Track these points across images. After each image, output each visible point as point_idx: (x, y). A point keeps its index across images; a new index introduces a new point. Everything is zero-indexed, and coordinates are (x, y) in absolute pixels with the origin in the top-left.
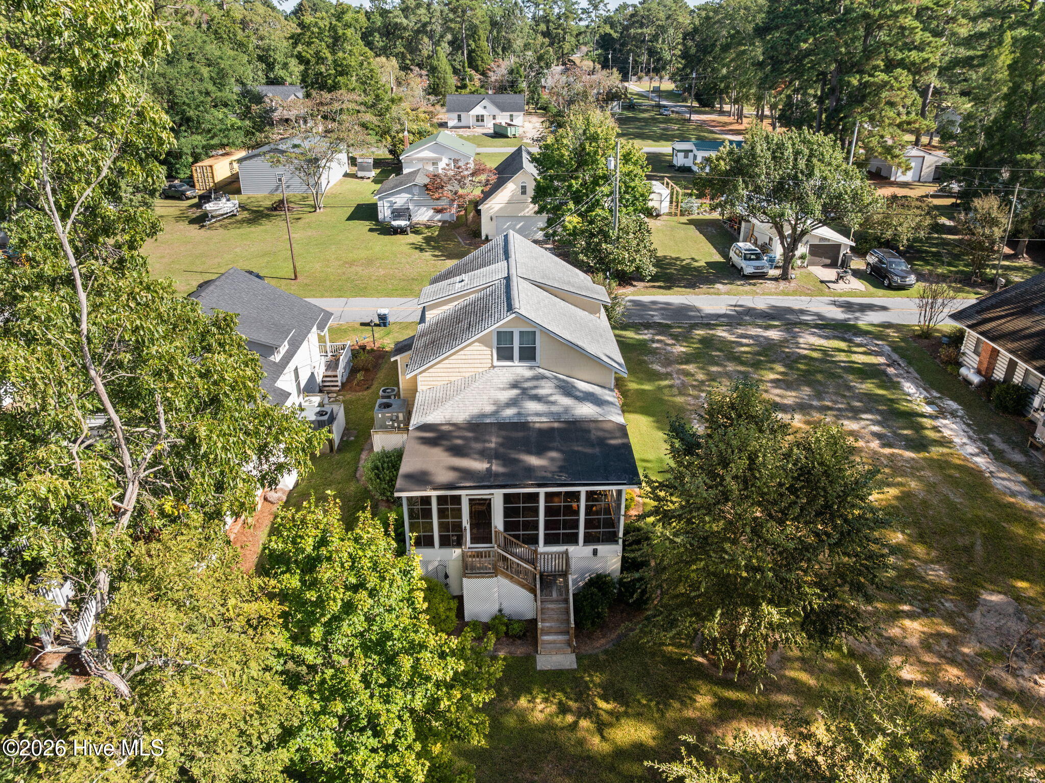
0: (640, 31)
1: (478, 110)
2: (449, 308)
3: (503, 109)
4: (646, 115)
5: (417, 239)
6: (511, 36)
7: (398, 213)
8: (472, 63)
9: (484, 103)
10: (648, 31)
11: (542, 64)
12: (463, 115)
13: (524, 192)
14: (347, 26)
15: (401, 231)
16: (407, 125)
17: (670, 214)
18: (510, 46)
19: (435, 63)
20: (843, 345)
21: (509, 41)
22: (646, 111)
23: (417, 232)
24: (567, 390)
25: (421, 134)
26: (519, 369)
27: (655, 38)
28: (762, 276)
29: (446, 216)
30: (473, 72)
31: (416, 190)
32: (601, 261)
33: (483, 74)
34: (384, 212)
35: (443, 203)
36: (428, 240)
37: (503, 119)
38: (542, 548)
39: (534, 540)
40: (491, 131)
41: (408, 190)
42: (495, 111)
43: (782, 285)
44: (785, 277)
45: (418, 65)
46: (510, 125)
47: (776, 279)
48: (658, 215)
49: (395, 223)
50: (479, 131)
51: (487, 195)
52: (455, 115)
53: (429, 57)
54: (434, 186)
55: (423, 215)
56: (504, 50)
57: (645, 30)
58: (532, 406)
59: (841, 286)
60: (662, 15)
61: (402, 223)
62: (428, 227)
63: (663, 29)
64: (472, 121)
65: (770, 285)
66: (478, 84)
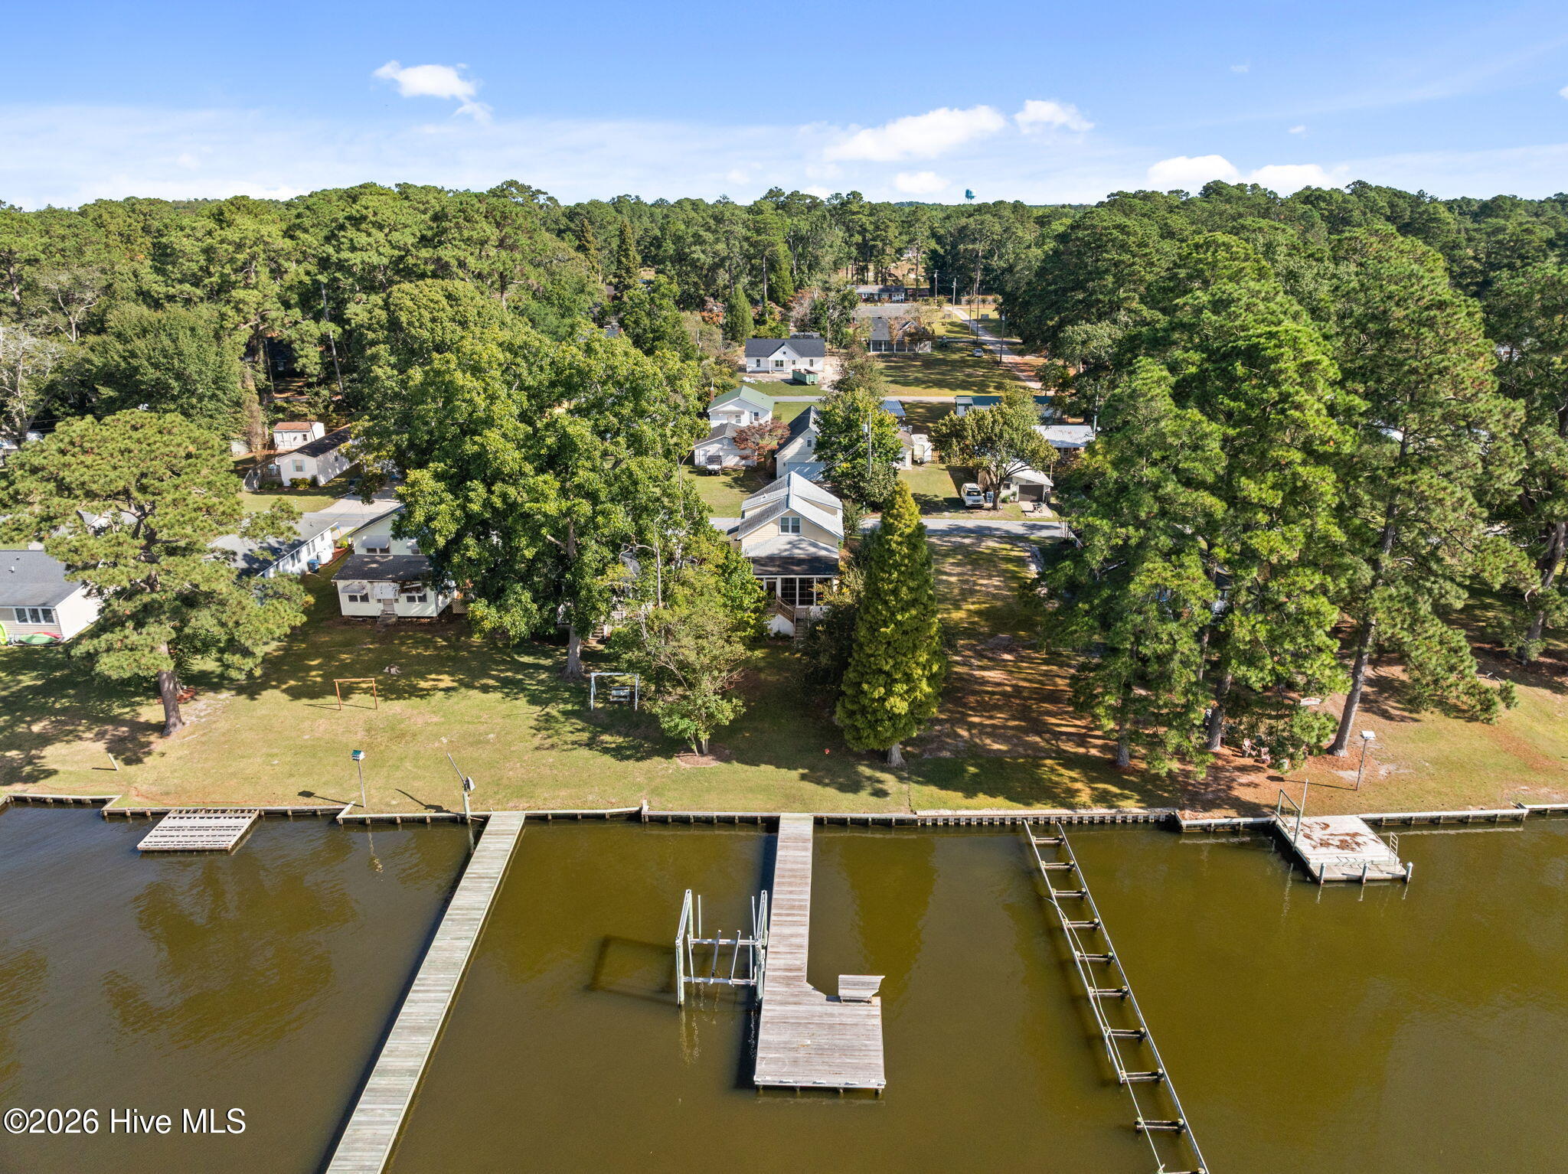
0: (970, 247)
1: (778, 356)
2: (758, 510)
3: (802, 354)
4: (956, 357)
5: (728, 479)
6: (819, 253)
7: (712, 459)
8: (773, 295)
9: (783, 349)
10: (980, 247)
11: (846, 304)
12: (762, 359)
13: (809, 445)
14: (664, 296)
15: (714, 473)
16: (713, 380)
17: (933, 462)
18: (818, 264)
19: (734, 301)
20: (1008, 547)
21: (816, 258)
22: (960, 350)
23: (726, 474)
24: (815, 546)
25: (725, 388)
26: (791, 536)
27: (989, 254)
28: (980, 507)
29: (749, 462)
30: (773, 305)
31: (725, 442)
32: (862, 495)
33: (785, 306)
34: (700, 458)
35: (747, 452)
36: (735, 480)
37: (802, 364)
38: (798, 606)
39: (793, 602)
40: (790, 377)
41: (719, 442)
42: (795, 356)
43: (992, 513)
44: (995, 508)
45: (712, 295)
46: (809, 372)
47: (989, 509)
48: (922, 463)
49: (710, 467)
50: (778, 376)
51: (782, 446)
52: (754, 359)
53: (726, 287)
54: (740, 439)
55: (731, 461)
56: (810, 268)
57: (977, 246)
58: (797, 551)
59: (1037, 514)
60: (997, 228)
61: (716, 467)
62: (735, 470)
63: (1001, 244)
64: (771, 366)
65: (984, 513)
66: (778, 317)
